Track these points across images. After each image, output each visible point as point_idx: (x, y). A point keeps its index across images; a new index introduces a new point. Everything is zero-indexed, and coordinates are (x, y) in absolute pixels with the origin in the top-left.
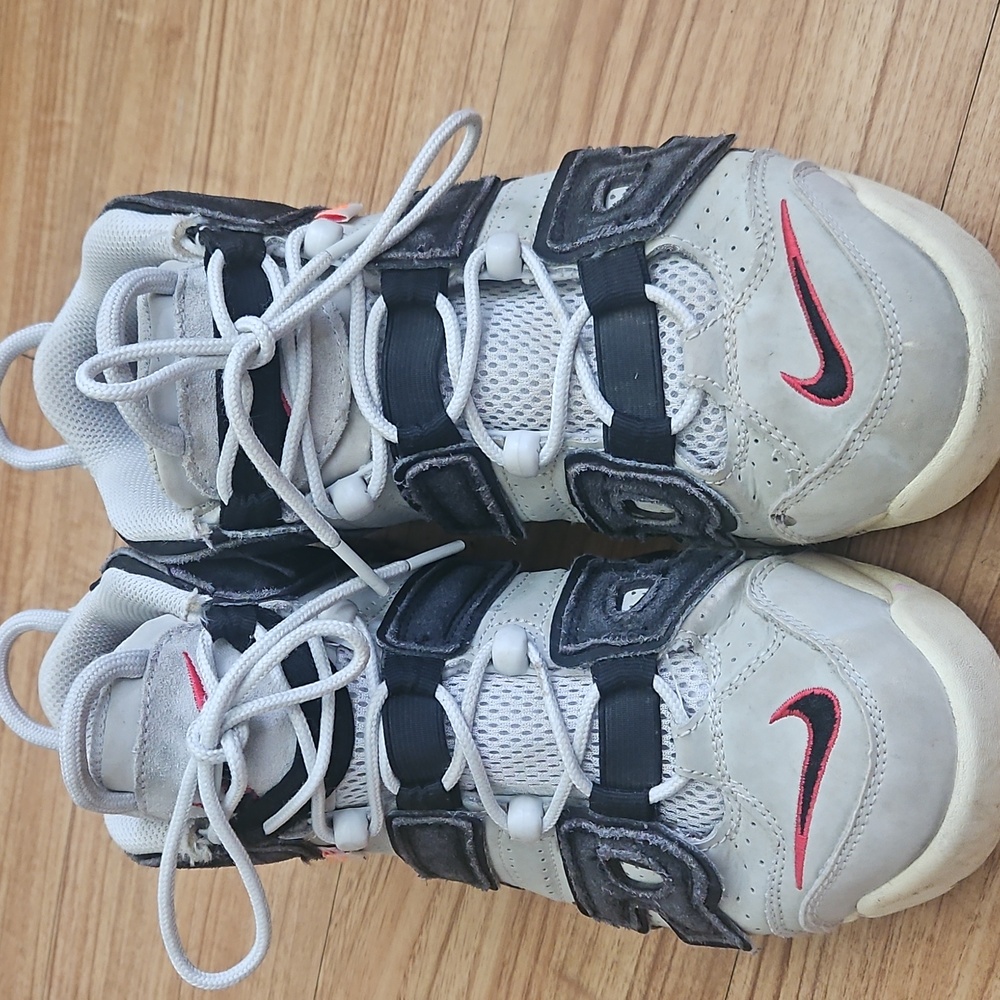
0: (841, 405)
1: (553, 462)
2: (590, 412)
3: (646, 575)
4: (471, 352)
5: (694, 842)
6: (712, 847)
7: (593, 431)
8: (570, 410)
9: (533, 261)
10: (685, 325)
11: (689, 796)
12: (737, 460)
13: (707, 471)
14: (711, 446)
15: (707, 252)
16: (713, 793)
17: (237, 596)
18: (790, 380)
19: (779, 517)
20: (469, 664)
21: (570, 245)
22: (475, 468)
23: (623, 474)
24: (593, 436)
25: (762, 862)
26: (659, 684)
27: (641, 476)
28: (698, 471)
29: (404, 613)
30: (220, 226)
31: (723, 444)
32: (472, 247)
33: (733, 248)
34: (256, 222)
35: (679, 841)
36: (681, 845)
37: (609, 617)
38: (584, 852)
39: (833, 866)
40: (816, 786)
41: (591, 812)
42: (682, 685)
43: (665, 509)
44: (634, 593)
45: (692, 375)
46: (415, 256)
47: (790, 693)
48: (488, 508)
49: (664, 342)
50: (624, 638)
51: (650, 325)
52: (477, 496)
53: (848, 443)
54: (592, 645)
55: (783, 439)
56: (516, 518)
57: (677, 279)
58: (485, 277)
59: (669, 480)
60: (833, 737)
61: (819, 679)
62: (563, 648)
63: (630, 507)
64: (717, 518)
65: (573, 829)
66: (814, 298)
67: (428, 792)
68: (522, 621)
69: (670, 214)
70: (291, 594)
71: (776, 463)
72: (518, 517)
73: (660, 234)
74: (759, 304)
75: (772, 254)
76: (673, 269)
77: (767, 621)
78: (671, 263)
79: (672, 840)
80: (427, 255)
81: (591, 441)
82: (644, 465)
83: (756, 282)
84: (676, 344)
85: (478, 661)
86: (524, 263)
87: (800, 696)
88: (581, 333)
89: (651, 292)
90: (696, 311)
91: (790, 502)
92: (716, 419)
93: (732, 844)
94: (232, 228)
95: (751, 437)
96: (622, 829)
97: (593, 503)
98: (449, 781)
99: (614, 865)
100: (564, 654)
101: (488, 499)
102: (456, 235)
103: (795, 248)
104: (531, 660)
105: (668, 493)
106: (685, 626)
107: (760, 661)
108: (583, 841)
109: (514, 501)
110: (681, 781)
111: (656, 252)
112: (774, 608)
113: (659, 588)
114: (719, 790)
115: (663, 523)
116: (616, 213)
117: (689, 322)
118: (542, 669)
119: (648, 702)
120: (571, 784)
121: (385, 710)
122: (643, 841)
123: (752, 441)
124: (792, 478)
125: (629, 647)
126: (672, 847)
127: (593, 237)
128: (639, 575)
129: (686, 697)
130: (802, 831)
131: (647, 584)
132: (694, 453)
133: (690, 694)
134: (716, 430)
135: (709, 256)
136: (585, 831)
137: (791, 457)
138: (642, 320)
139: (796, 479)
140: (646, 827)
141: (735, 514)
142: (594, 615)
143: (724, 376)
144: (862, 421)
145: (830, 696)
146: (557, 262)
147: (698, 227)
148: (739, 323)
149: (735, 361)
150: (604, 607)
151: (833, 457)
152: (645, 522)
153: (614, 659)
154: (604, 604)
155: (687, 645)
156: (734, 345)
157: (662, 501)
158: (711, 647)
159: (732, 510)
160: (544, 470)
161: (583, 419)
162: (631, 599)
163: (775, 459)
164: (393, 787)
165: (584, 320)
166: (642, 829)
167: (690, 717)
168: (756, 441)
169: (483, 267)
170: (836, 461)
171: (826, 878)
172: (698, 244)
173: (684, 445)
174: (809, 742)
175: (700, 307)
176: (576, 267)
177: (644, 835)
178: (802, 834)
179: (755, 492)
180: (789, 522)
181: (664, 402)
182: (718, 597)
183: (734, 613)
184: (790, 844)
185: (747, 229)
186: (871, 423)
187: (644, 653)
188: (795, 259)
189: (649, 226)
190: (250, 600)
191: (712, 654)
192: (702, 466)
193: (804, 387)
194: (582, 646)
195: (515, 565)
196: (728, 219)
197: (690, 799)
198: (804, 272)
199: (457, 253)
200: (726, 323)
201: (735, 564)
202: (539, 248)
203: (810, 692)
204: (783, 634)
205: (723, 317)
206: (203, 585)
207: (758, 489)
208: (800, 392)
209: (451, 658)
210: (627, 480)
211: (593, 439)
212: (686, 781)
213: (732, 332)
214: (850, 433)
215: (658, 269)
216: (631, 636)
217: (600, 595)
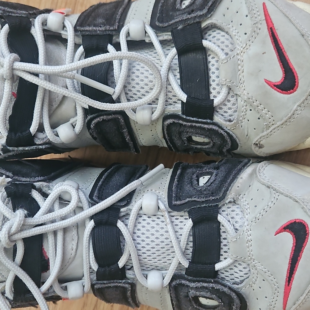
0: (292, 94)
1: (158, 119)
2: (175, 96)
3: (209, 170)
4: (125, 70)
5: (235, 286)
6: (243, 289)
7: (177, 105)
8: (167, 95)
9: (150, 31)
10: (221, 57)
11: (235, 268)
12: (241, 118)
13: (228, 123)
14: (230, 112)
15: (229, 26)
16: (245, 266)
17: (24, 179)
18: (268, 82)
19: (257, 144)
20: (131, 210)
21: (167, 24)
22: (123, 121)
23: (190, 124)
24: (177, 107)
25: (266, 297)
26: (220, 218)
27: (198, 125)
28: (224, 123)
29: (101, 187)
30: (8, 14)
31: (235, 111)
32: (123, 26)
33: (241, 24)
34: (24, 12)
35: (229, 287)
36: (230, 288)
37: (195, 188)
38: (182, 294)
39: (303, 300)
40: (297, 264)
41: (186, 276)
42: (232, 218)
43: (206, 140)
44: (204, 178)
45: (225, 80)
46: (98, 29)
47: (284, 222)
48: (126, 139)
49: (210, 66)
50: (203, 198)
51: (203, 58)
52: (122, 134)
53: (295, 111)
54: (188, 201)
55: (263, 109)
56: (138, 145)
57: (216, 38)
58: (129, 39)
59: (211, 127)
60: (306, 241)
61: (298, 215)
62: (174, 203)
63: (190, 139)
64: (230, 144)
65: (178, 284)
66: (280, 46)
67: (111, 269)
68: (154, 190)
69: (212, 9)
70: (48, 180)
71: (259, 120)
72: (139, 144)
73: (209, 18)
74: (254, 49)
75: (260, 26)
76: (214, 34)
77: (269, 188)
78: (212, 32)
79: (225, 286)
80: (103, 28)
81: (176, 109)
82: (200, 120)
83: (253, 39)
84: (215, 66)
85: (135, 208)
86: (146, 32)
87: (289, 223)
88: (172, 62)
89: (205, 43)
90: (225, 51)
91: (264, 137)
92: (233, 100)
93: (252, 289)
94: (13, 15)
95: (248, 108)
96: (201, 283)
97: (174, 138)
98: (121, 263)
99: (196, 299)
100: (175, 205)
101: (127, 135)
102: (115, 21)
103: (271, 23)
104: (160, 207)
105: (209, 133)
106: (231, 192)
107: (269, 207)
108: (182, 289)
109: (138, 137)
110: (231, 261)
111: (206, 26)
112: (272, 182)
113: (216, 175)
114: (248, 265)
115: (204, 147)
116: (187, 10)
117: (222, 56)
118: (166, 212)
119: (214, 226)
120: (178, 262)
121: (93, 233)
122: (212, 288)
123: (249, 110)
124: (266, 127)
125: (206, 202)
126: (226, 290)
127: (177, 20)
128: (206, 170)
129: (234, 223)
130: (289, 284)
131: (210, 174)
132: (222, 115)
133: (236, 222)
134: (233, 105)
135: (230, 28)
136: (183, 285)
137: (267, 118)
138: (199, 56)
139: (268, 127)
140: (212, 281)
141: (238, 142)
142: (187, 188)
143: (238, 81)
144: (302, 101)
145: (303, 223)
146: (161, 31)
147: (224, 15)
148: (245, 57)
149: (243, 74)
150: (192, 184)
151: (287, 118)
152: (196, 146)
153: (199, 207)
154: (191, 183)
155: (232, 200)
156: (242, 67)
157: (206, 136)
158: (243, 201)
159: (237, 140)
160: (153, 122)
161: (172, 99)
162: (203, 181)
163: (259, 118)
164: (95, 267)
165: (174, 56)
166: (211, 282)
167: (236, 232)
168: (251, 110)
169: (128, 34)
170: (288, 119)
171: (299, 305)
172: (225, 23)
173: (217, 112)
174: (293, 244)
175: (227, 50)
176: (170, 33)
177: (212, 285)
178: (288, 286)
179: (248, 133)
180: (261, 147)
181: (209, 93)
182: (244, 178)
183: (252, 185)
184: (282, 290)
185: (247, 16)
186: (306, 102)
187: (213, 205)
188: (271, 28)
189: (203, 14)
190: (30, 181)
191: (245, 204)
192: (226, 121)
193: (275, 85)
194: (183, 202)
195: (147, 167)
196: (237, 12)
197: (236, 270)
198: (275, 34)
199: (117, 28)
200: (239, 57)
201: (249, 164)
202: (152, 25)
203: (293, 221)
204: (278, 194)
205: (237, 54)
206: (8, 174)
207: (249, 132)
208: (273, 88)
209: (123, 208)
210: (191, 127)
211: (177, 108)
212: (234, 261)
213: (241, 61)
214: (296, 106)
215: (207, 35)
216: (206, 197)
217: (189, 179)
